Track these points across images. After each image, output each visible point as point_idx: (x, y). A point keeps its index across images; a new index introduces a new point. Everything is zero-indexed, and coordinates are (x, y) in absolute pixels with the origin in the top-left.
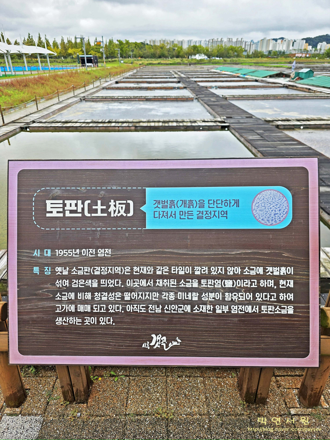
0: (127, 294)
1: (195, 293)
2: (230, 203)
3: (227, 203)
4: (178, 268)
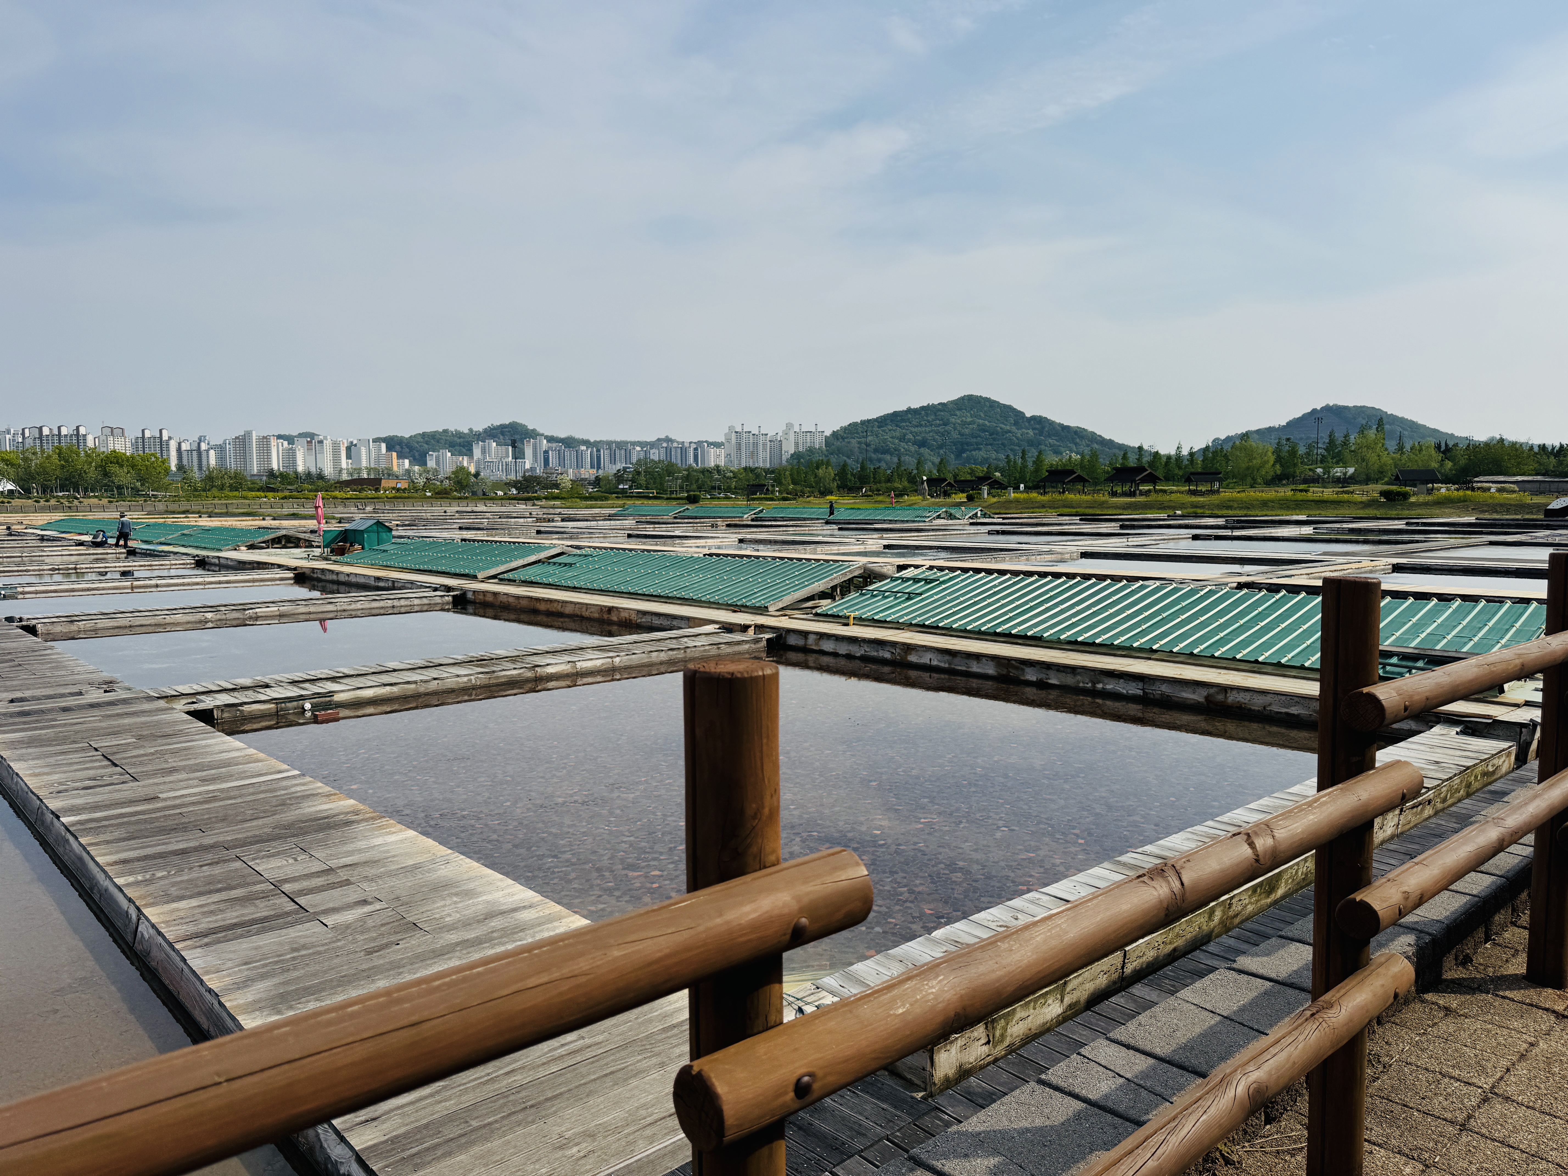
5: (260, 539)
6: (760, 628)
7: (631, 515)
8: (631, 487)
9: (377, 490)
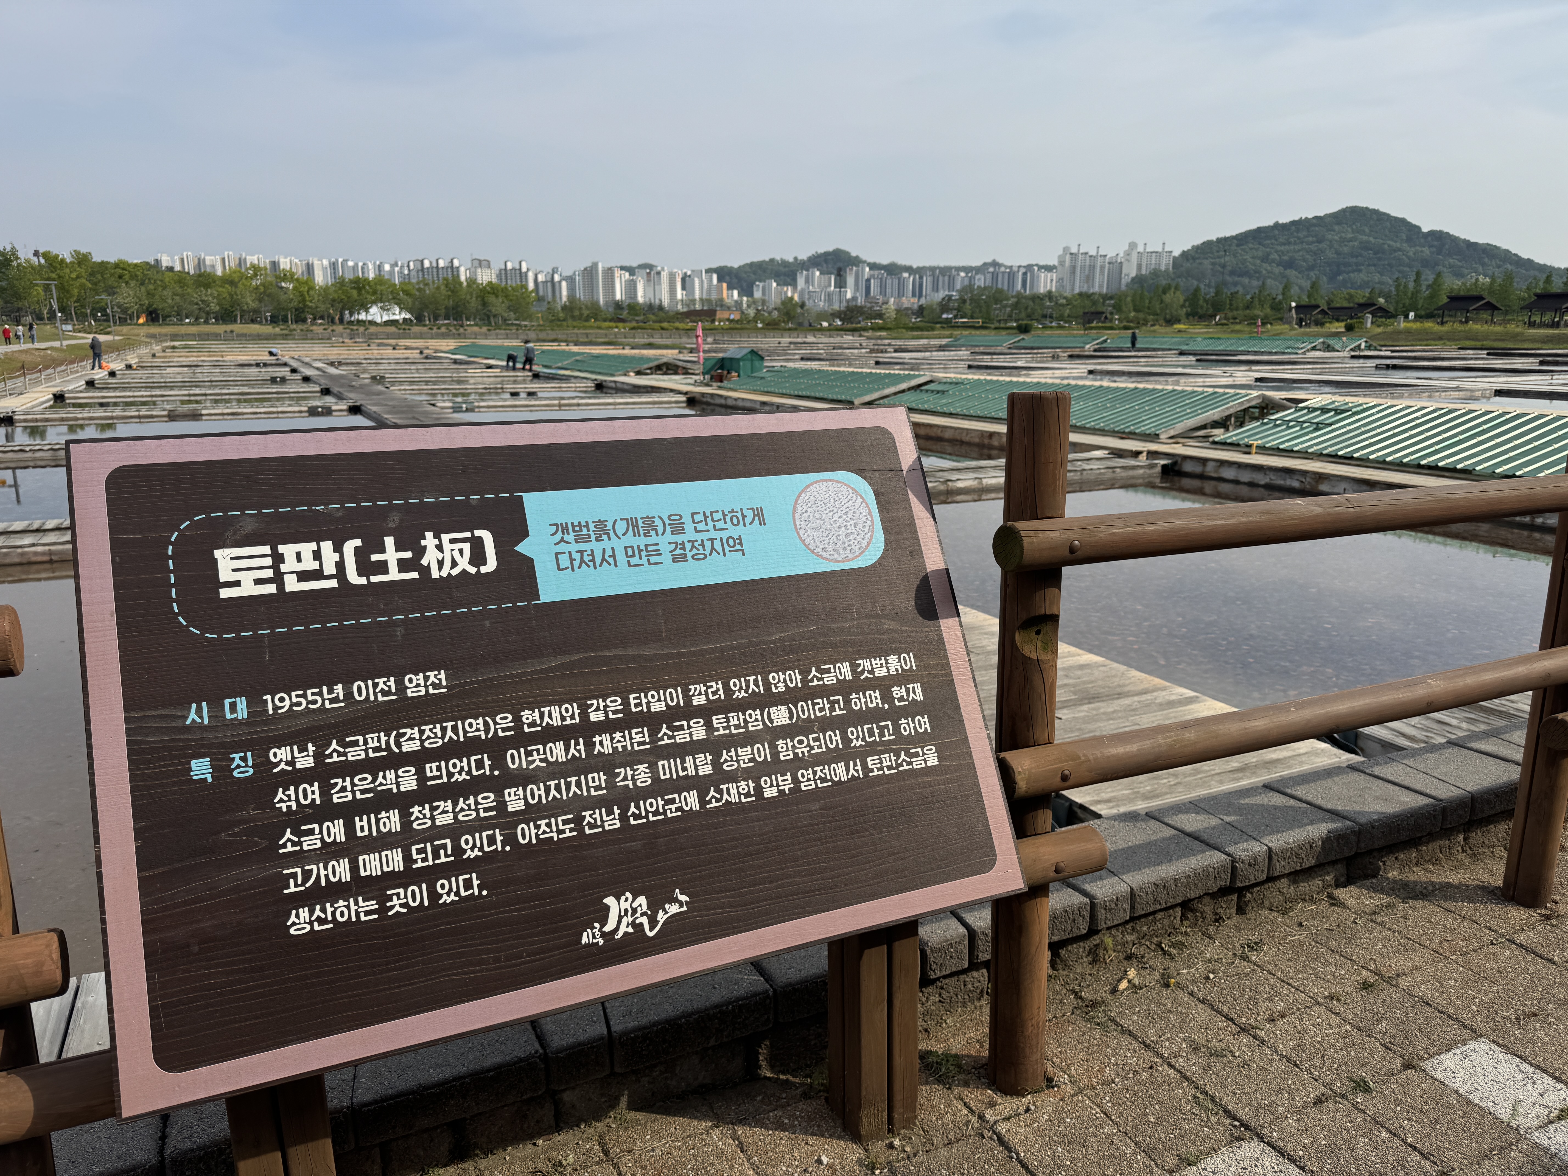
0: (512, 794)
1: (702, 755)
2: (744, 517)
3: (736, 517)
4: (646, 697)
5: (646, 366)
6: (1152, 454)
7: (963, 346)
8: (955, 317)
9: (713, 321)
